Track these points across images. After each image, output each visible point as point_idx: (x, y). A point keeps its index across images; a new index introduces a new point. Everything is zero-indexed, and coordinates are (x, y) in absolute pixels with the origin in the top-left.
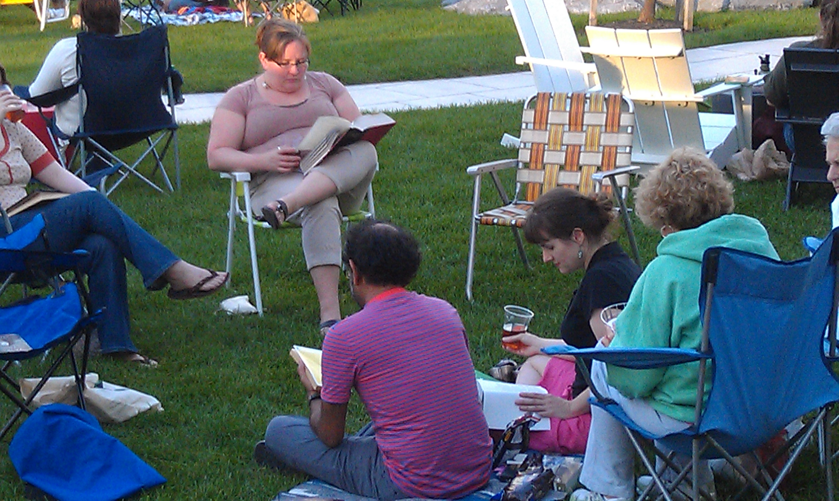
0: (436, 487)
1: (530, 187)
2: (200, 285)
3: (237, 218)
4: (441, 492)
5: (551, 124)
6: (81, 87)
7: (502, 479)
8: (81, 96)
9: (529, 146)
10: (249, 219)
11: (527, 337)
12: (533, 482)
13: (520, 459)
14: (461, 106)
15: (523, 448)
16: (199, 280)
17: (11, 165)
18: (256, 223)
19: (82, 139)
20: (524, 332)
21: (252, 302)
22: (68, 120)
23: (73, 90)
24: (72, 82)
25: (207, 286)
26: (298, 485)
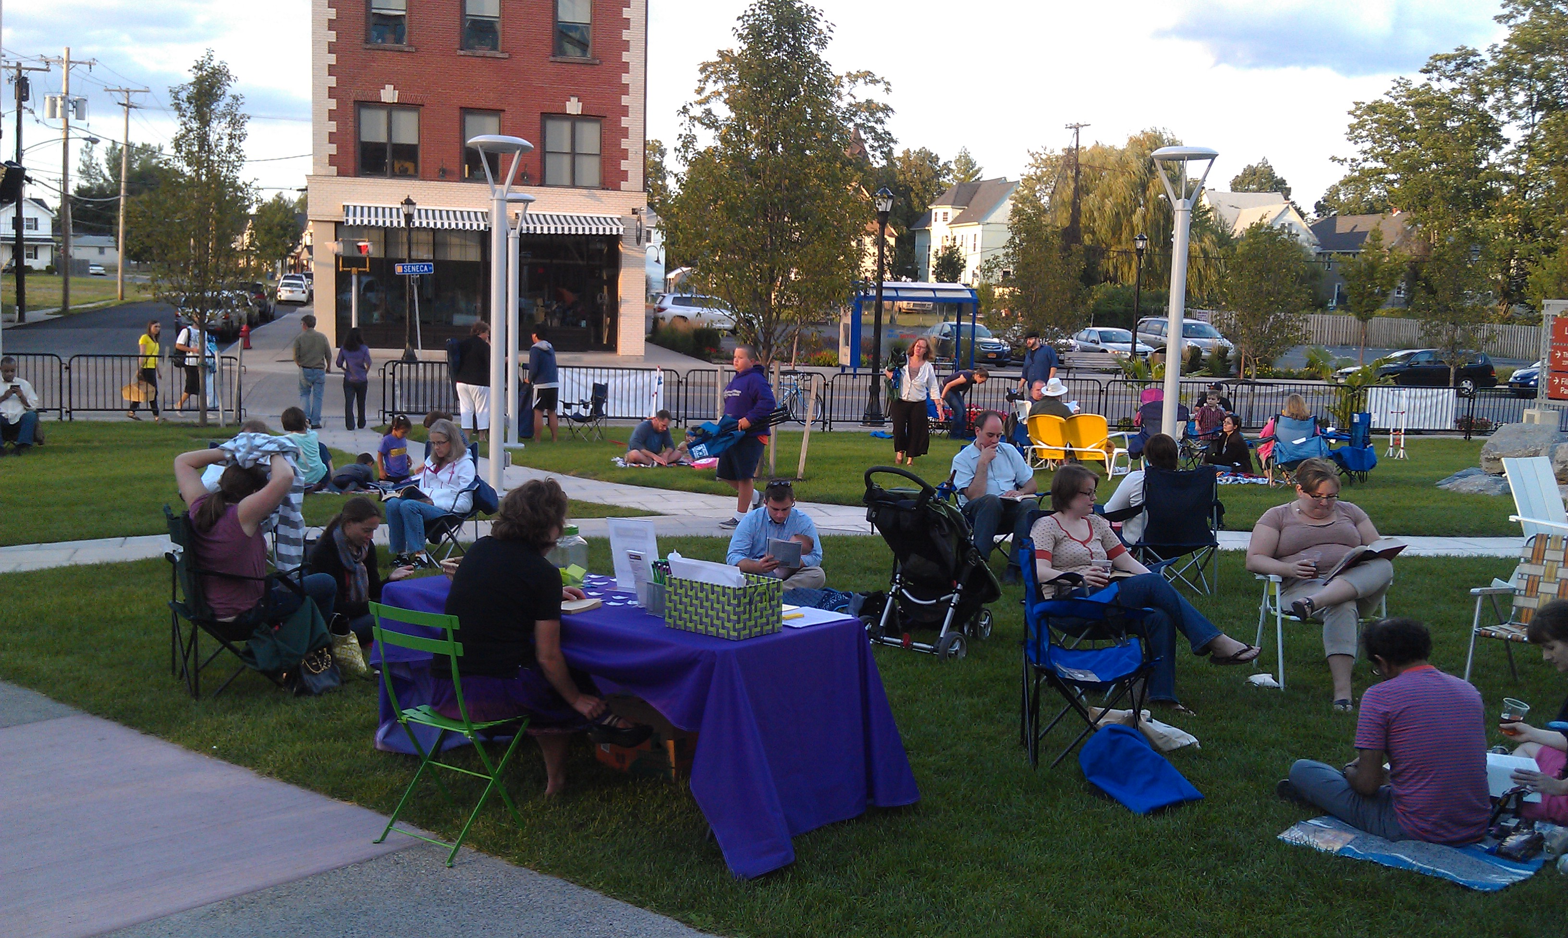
0: (1438, 835)
1: (1525, 611)
2: (1237, 655)
3: (1268, 611)
4: (1442, 839)
5: (1548, 560)
6: (1144, 507)
7: (1496, 837)
8: (1144, 515)
9: (1526, 577)
10: (1278, 613)
11: (1521, 726)
12: (1525, 841)
13: (1513, 823)
14: (1455, 557)
15: (1516, 814)
16: (1236, 651)
17: (1093, 551)
18: (1284, 616)
19: (1142, 547)
20: (1519, 721)
21: (1276, 679)
22: (1131, 532)
23: (1138, 510)
24: (1136, 504)
25: (1244, 656)
26: (1315, 817)
